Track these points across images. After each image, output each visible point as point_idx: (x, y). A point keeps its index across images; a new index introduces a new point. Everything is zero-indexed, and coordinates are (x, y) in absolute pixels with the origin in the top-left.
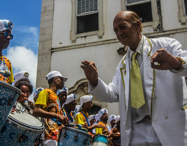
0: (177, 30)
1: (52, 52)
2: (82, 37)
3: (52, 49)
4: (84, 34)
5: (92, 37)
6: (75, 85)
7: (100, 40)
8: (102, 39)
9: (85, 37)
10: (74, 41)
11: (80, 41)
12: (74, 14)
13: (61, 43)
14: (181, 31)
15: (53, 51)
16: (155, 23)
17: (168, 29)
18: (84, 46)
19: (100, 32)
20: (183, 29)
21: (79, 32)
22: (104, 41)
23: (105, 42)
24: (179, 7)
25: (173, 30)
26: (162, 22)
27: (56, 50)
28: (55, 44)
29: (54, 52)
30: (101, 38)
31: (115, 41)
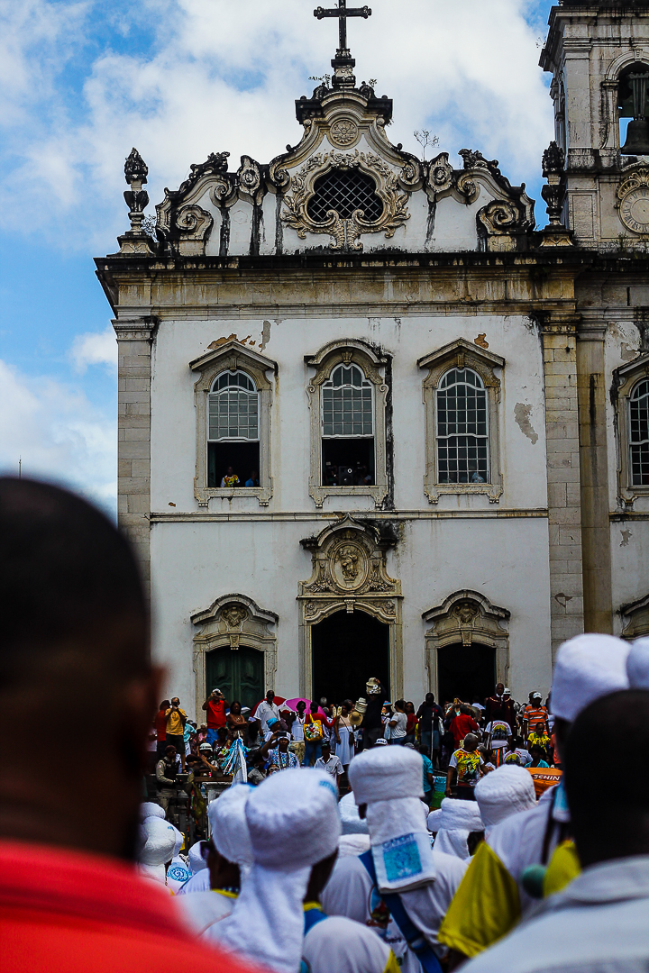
0: (419, 513)
1: (152, 523)
2: (222, 498)
3: (152, 516)
4: (227, 492)
5: (245, 501)
6: (213, 606)
7: (263, 511)
8: (268, 511)
9: (230, 498)
10: (204, 506)
11: (217, 507)
12: (202, 437)
13: (171, 504)
14: (428, 516)
15: (153, 520)
16: (381, 493)
17: (403, 509)
18: (227, 519)
19: (263, 492)
20: (432, 513)
21: (212, 483)
22: (272, 515)
23: (274, 518)
24: (428, 465)
25: (413, 512)
26: (392, 490)
27: (161, 519)
28: (158, 506)
29: (157, 522)
30: (266, 506)
31: (295, 518)
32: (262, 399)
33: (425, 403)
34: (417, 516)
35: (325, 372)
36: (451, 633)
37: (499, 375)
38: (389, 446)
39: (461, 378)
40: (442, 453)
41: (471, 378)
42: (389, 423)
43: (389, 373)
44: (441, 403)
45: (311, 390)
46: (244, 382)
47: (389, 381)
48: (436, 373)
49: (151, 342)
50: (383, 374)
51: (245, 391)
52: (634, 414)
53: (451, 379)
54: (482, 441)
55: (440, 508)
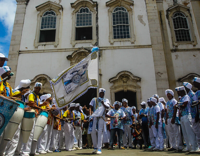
0: (107, 47)
1: (19, 54)
2: (42, 45)
3: (20, 51)
4: (44, 43)
5: (50, 46)
6: (34, 78)
7: (55, 48)
8: (57, 48)
9: (45, 45)
10: (37, 47)
11: (41, 48)
12: (38, 28)
13: (26, 48)
14: (110, 48)
15: (20, 52)
16: (94, 41)
17: (102, 46)
18: (44, 51)
19: (56, 43)
20: (111, 47)
21: (40, 41)
22: (58, 50)
23: (58, 51)
24: (110, 33)
25: (105, 47)
26: (98, 41)
27: (22, 52)
28: (22, 48)
29: (21, 53)
30: (56, 47)
31: (65, 50)
32: (58, 18)
33: (108, 16)
34: (106, 48)
35: (77, 9)
36: (119, 87)
37: (132, 7)
38: (97, 28)
39: (120, 9)
40: (114, 30)
41: (123, 9)
42: (97, 21)
43: (97, 8)
44: (114, 16)
45: (73, 14)
46: (53, 13)
47: (97, 10)
48: (112, 8)
49: (27, 4)
50: (95, 9)
51: (53, 16)
52: (174, 22)
53: (117, 9)
54: (128, 26)
55: (114, 45)
